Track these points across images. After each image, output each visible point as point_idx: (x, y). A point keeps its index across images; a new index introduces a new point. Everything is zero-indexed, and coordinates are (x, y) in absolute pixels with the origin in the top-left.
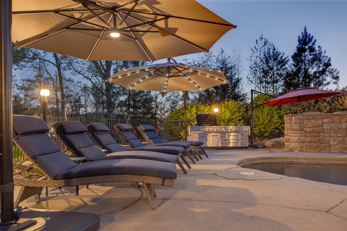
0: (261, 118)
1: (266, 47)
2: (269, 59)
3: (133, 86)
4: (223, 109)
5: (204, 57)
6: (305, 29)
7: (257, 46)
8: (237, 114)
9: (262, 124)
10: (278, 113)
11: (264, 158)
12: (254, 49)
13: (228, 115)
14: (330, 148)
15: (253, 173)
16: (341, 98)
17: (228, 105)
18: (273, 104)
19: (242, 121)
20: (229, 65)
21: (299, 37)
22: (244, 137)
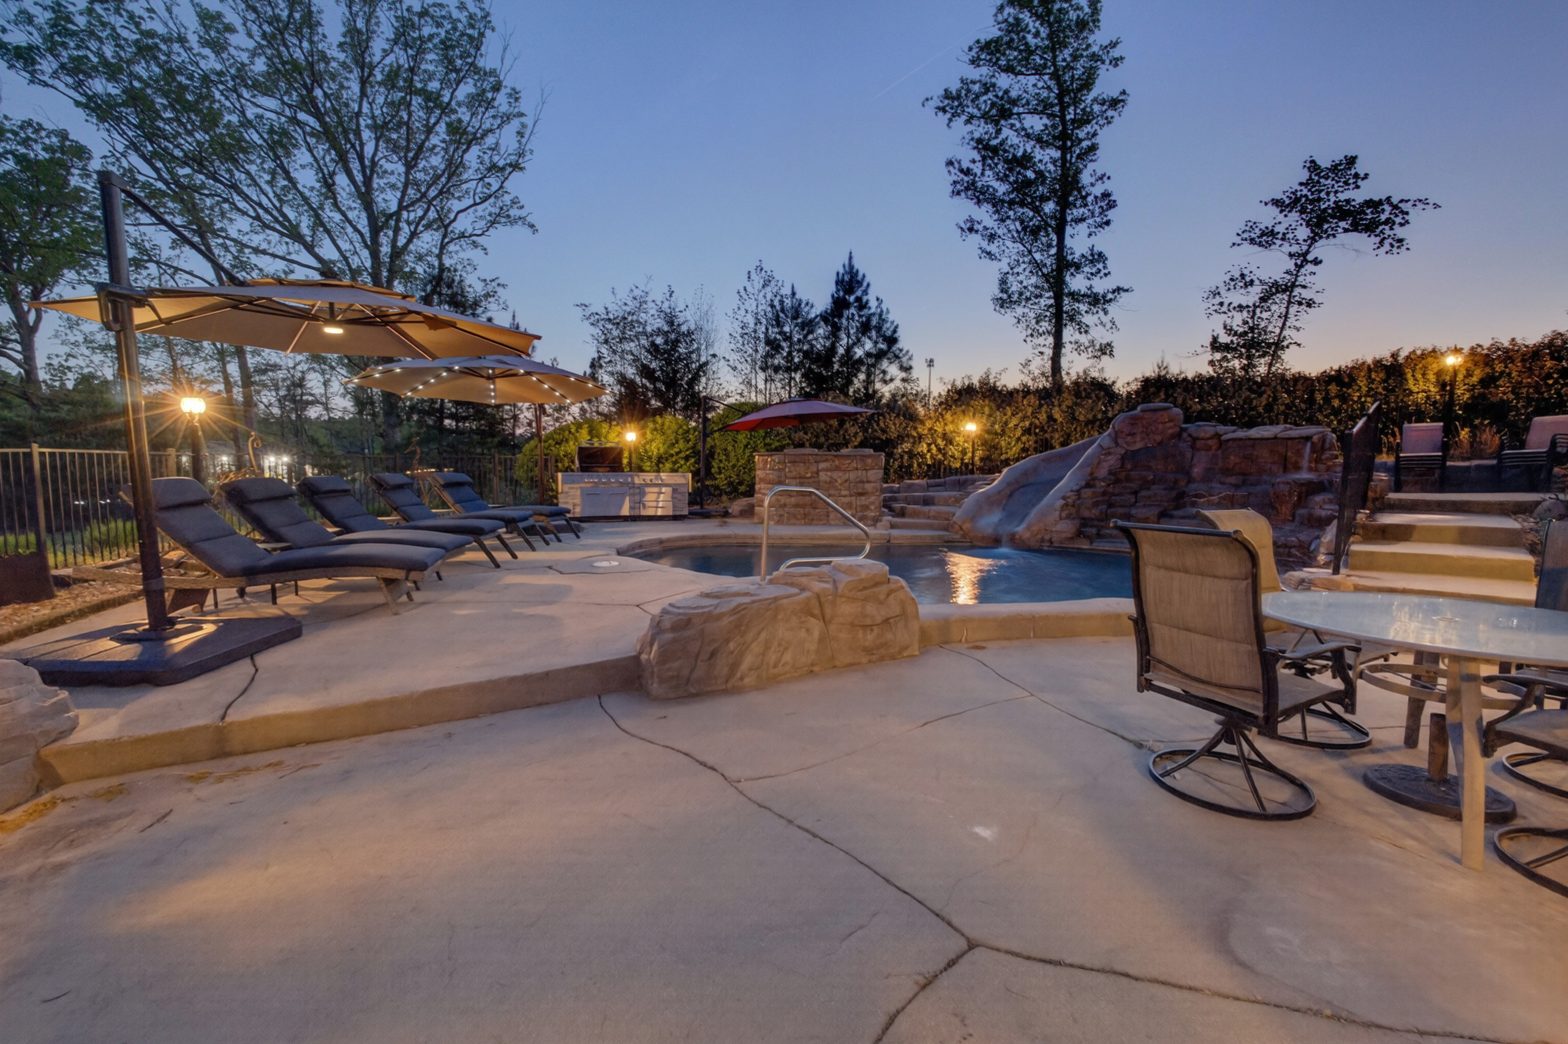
0: (732, 454)
1: (768, 289)
2: (781, 315)
3: (414, 390)
4: (649, 436)
5: (629, 303)
6: (851, 258)
7: (748, 285)
8: (681, 445)
9: (734, 466)
10: (765, 445)
11: (692, 538)
12: (743, 293)
13: (657, 447)
14: (828, 516)
15: (616, 563)
16: (885, 417)
17: (663, 424)
18: (754, 427)
19: (693, 460)
20: (684, 328)
21: (838, 274)
22: (679, 496)
